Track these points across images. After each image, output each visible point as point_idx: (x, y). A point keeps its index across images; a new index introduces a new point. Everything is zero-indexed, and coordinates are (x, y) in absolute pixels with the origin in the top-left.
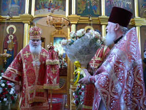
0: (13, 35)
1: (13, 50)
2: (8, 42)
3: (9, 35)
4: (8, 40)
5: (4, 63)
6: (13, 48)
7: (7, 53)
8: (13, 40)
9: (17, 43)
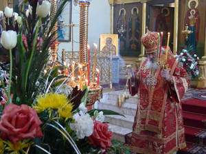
0: (195, 9)
1: (194, 27)
2: (190, 18)
3: (190, 10)
4: (190, 15)
5: (185, 39)
6: (195, 24)
7: (189, 29)
8: (195, 15)
9: (199, 18)
